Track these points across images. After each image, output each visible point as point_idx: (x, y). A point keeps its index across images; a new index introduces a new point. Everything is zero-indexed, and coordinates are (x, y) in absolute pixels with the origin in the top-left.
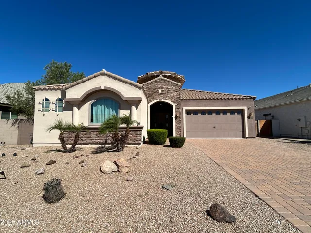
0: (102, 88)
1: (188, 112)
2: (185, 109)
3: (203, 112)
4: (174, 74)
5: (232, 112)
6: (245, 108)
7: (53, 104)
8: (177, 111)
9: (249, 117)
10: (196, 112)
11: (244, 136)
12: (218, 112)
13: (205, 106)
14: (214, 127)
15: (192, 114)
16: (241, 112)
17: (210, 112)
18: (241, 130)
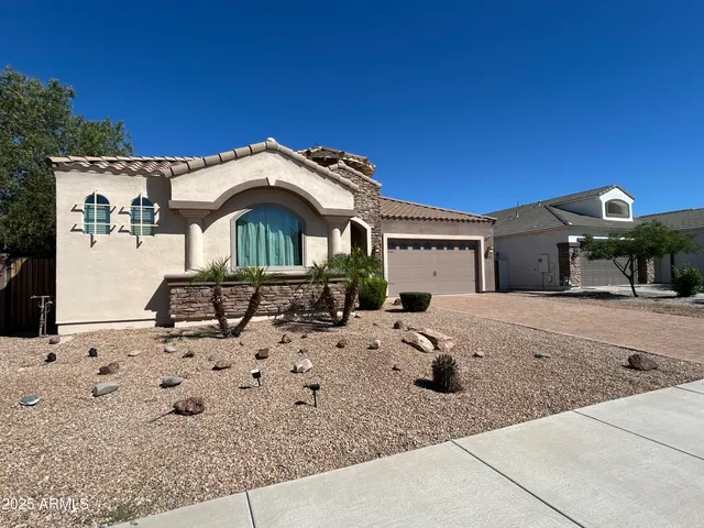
0: (272, 183)
1: (393, 244)
2: (387, 236)
3: (417, 244)
4: (365, 161)
5: (462, 245)
6: (482, 239)
7: (121, 213)
8: (374, 241)
9: (486, 256)
10: (404, 244)
11: (478, 290)
12: (440, 244)
13: (421, 232)
14: (435, 274)
15: (398, 248)
16: (474, 245)
17: (428, 244)
18: (474, 278)
